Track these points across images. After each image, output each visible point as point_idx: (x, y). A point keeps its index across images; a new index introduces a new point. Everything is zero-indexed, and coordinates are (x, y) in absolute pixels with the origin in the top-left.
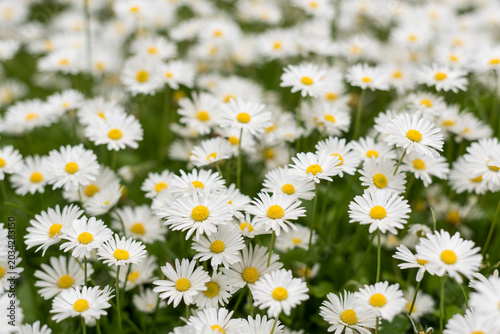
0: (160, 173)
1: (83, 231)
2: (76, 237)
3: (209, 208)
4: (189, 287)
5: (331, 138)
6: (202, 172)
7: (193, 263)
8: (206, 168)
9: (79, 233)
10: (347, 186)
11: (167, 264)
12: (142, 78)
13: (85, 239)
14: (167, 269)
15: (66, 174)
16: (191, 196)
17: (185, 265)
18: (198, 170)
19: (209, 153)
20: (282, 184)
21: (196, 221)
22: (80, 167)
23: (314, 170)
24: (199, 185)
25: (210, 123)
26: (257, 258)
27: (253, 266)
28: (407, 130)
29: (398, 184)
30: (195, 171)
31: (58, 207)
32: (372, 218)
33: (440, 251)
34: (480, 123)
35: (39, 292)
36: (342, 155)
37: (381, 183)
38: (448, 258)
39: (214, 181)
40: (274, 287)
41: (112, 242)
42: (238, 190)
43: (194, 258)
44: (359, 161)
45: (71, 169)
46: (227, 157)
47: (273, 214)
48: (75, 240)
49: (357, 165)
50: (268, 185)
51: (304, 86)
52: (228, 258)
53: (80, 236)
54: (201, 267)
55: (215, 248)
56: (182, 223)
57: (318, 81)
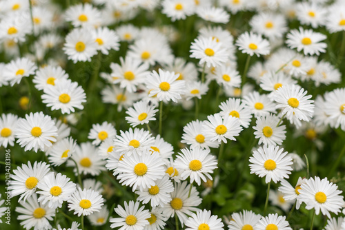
0: (101, 124)
1: (54, 185)
2: (48, 190)
3: (147, 164)
4: (136, 221)
5: (230, 99)
6: (136, 130)
7: (137, 204)
8: (139, 127)
9: (51, 187)
10: (246, 141)
11: (119, 206)
12: (80, 48)
13: (56, 193)
14: (119, 210)
15: (33, 138)
17: (131, 206)
18: (133, 129)
19: (140, 114)
20: (195, 134)
21: (138, 175)
22: (43, 131)
23: (220, 131)
24: (135, 145)
25: (136, 82)
26: (181, 191)
27: (177, 196)
28: (288, 98)
29: (280, 135)
30: (130, 129)
31: (29, 163)
32: (266, 169)
33: (315, 193)
35: (22, 224)
36: (238, 111)
37: (268, 133)
38: (320, 199)
39: (144, 137)
40: (199, 223)
41: (77, 194)
42: (162, 139)
43: (137, 200)
44: (251, 117)
45: (36, 134)
46: (155, 119)
47: (194, 167)
48: (48, 194)
49: (250, 121)
50: (186, 138)
51: (208, 57)
52: (163, 200)
53: (52, 190)
54: (143, 207)
55: (152, 192)
56: (128, 178)
57: (219, 50)
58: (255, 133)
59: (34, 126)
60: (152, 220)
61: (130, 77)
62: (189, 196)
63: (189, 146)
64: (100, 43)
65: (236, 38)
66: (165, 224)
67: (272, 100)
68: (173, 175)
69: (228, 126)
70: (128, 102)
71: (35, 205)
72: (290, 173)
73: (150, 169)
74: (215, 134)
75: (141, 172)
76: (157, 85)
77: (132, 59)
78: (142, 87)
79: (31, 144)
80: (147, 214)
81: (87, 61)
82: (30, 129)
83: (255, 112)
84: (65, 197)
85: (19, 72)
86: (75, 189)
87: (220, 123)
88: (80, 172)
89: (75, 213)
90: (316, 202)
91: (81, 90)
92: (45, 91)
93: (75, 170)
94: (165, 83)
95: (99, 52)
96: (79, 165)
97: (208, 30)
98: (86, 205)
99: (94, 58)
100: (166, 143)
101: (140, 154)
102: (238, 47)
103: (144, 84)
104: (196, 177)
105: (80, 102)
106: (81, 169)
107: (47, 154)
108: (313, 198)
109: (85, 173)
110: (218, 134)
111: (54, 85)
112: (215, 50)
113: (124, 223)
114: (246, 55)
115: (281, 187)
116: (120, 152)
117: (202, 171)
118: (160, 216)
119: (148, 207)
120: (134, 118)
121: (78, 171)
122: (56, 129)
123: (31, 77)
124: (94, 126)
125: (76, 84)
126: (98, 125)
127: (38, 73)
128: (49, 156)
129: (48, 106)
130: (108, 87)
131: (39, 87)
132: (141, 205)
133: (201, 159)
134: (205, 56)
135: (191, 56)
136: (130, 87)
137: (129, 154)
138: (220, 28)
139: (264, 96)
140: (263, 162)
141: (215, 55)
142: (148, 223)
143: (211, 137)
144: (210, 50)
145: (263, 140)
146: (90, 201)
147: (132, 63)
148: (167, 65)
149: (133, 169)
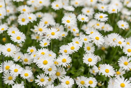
0: (31, 47)
1: (15, 69)
2: (13, 70)
3: (47, 61)
4: (44, 80)
5: (75, 37)
6: (43, 49)
7: (44, 74)
8: (44, 47)
9: (14, 69)
10: (81, 52)
11: (38, 75)
13: (16, 71)
14: (38, 77)
16: (42, 57)
17: (42, 75)
18: (42, 48)
19: (44, 43)
20: (64, 50)
21: (44, 64)
23: (72, 48)
24: (43, 54)
25: (43, 32)
26: (59, 69)
27: (58, 71)
28: (95, 37)
29: (93, 49)
30: (41, 49)
31: (6, 61)
32: (89, 61)
33: (105, 69)
34: (110, 26)
36: (78, 41)
37: (89, 49)
38: (107, 71)
39: (46, 51)
40: (66, 81)
41: (23, 71)
42: (52, 52)
43: (44, 73)
44: (83, 43)
45: (9, 51)
46: (50, 45)
47: (64, 61)
48: (13, 72)
49: (83, 45)
50: (61, 51)
51: (68, 23)
52: (53, 73)
53: (14, 70)
54: (46, 75)
55: (49, 70)
56: (41, 66)
57: (71, 21)
58: (84, 49)
59: (8, 48)
60: (49, 80)
61: (41, 30)
62: (62, 71)
63: (61, 54)
64: (30, 18)
65: (77, 16)
66: (54, 81)
67: (90, 37)
68: (56, 64)
69: (75, 47)
70: (40, 39)
71: (9, 76)
72: (97, 63)
73: (48, 62)
74: (71, 50)
75: (45, 63)
76: (50, 33)
77: (41, 24)
78: (45, 34)
79: (7, 54)
80: (48, 78)
81: (26, 25)
82: (7, 49)
83: (84, 42)
84: (19, 72)
85: (2, 29)
86: (22, 70)
87: (72, 46)
88: (24, 64)
89: (23, 78)
90: (106, 73)
91: (24, 35)
92: (12, 36)
93: (22, 63)
94: (53, 33)
95: (30, 22)
96: (23, 61)
97: (67, 14)
98: (26, 75)
99: (28, 24)
100: (54, 53)
101: (45, 57)
102: (78, 19)
103: (46, 33)
104: (64, 65)
105: (24, 39)
106: (24, 63)
107: (12, 58)
108: (104, 71)
109: (26, 64)
110: (72, 50)
111: (14, 33)
112: (70, 21)
113: (40, 81)
114: (81, 22)
115: (94, 68)
116: (38, 57)
117: (67, 62)
118: (52, 79)
119: (48, 75)
120: (42, 44)
121: (23, 63)
122: (16, 49)
123: (6, 31)
124: (29, 47)
125: (22, 33)
126: (30, 47)
127: (8, 29)
128: (13, 58)
129: (13, 41)
130: (33, 34)
131: (9, 34)
132: (45, 75)
133: (66, 59)
134: (67, 23)
135: (62, 23)
136: (41, 34)
137: (41, 57)
138: (71, 13)
139: (87, 36)
140: (88, 59)
141: (70, 22)
142: (48, 81)
143: (69, 51)
144: (68, 21)
145: (87, 51)
146: (28, 74)
147: (41, 25)
148: (53, 26)
149: (42, 62)
